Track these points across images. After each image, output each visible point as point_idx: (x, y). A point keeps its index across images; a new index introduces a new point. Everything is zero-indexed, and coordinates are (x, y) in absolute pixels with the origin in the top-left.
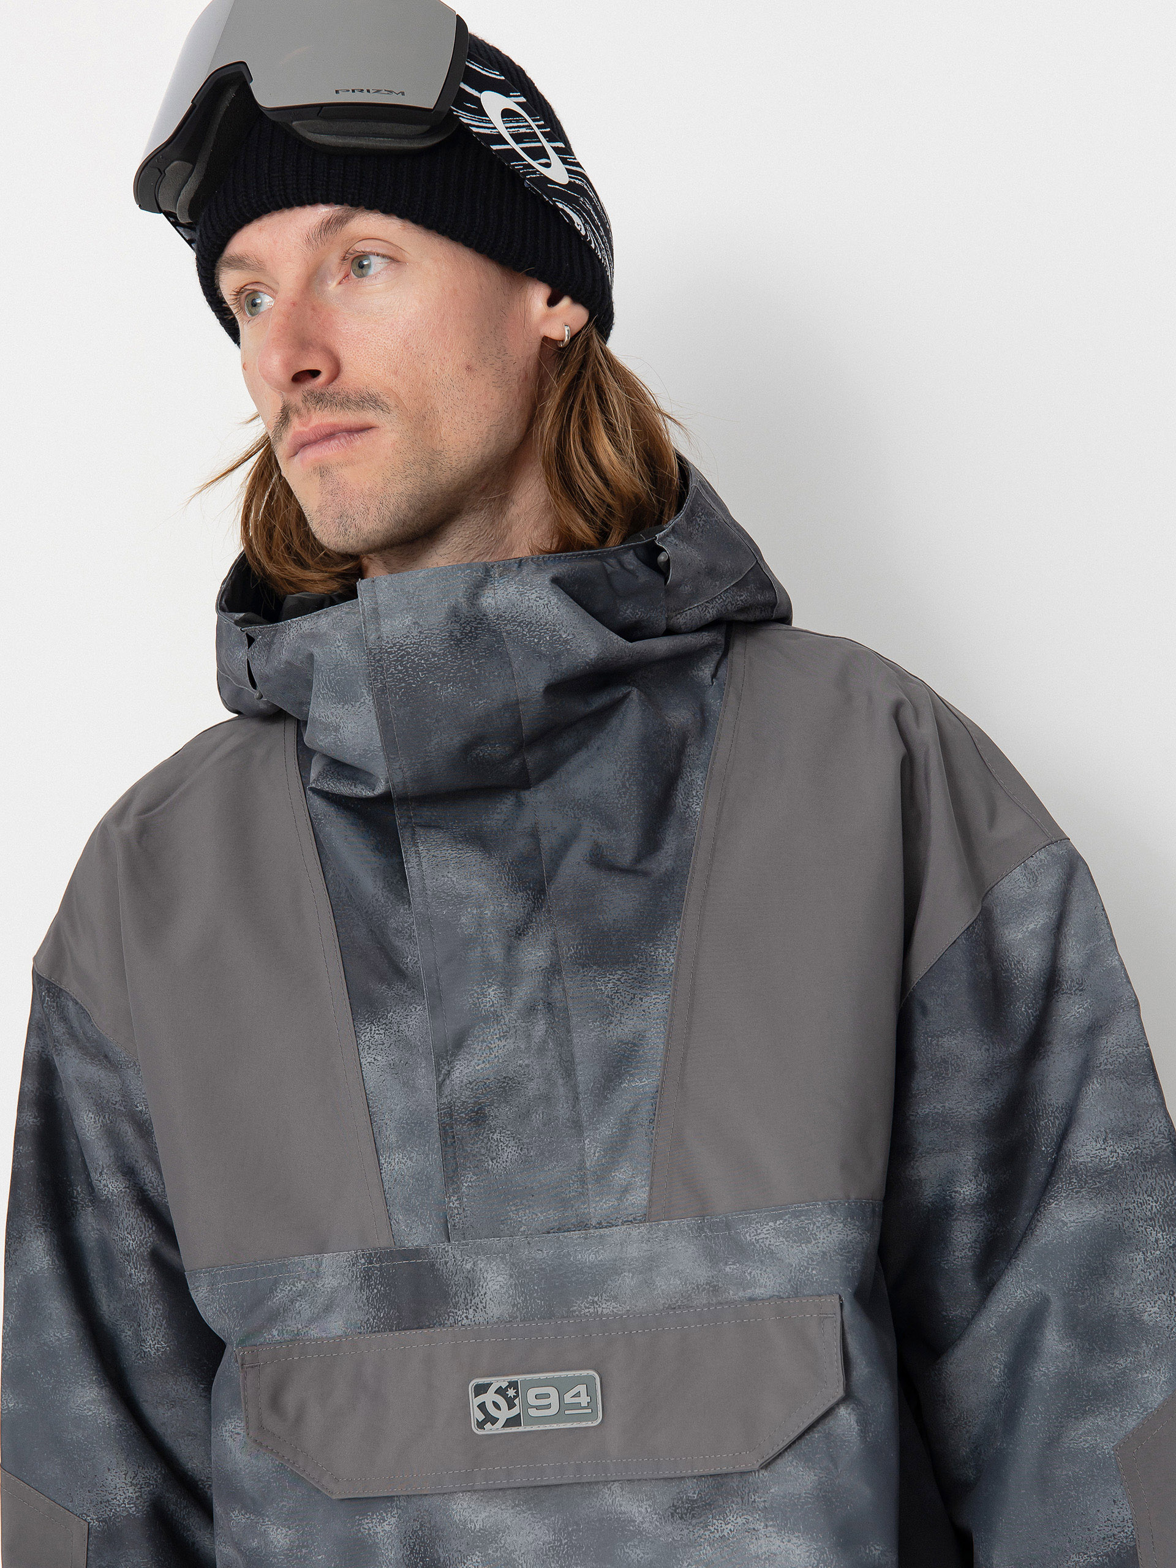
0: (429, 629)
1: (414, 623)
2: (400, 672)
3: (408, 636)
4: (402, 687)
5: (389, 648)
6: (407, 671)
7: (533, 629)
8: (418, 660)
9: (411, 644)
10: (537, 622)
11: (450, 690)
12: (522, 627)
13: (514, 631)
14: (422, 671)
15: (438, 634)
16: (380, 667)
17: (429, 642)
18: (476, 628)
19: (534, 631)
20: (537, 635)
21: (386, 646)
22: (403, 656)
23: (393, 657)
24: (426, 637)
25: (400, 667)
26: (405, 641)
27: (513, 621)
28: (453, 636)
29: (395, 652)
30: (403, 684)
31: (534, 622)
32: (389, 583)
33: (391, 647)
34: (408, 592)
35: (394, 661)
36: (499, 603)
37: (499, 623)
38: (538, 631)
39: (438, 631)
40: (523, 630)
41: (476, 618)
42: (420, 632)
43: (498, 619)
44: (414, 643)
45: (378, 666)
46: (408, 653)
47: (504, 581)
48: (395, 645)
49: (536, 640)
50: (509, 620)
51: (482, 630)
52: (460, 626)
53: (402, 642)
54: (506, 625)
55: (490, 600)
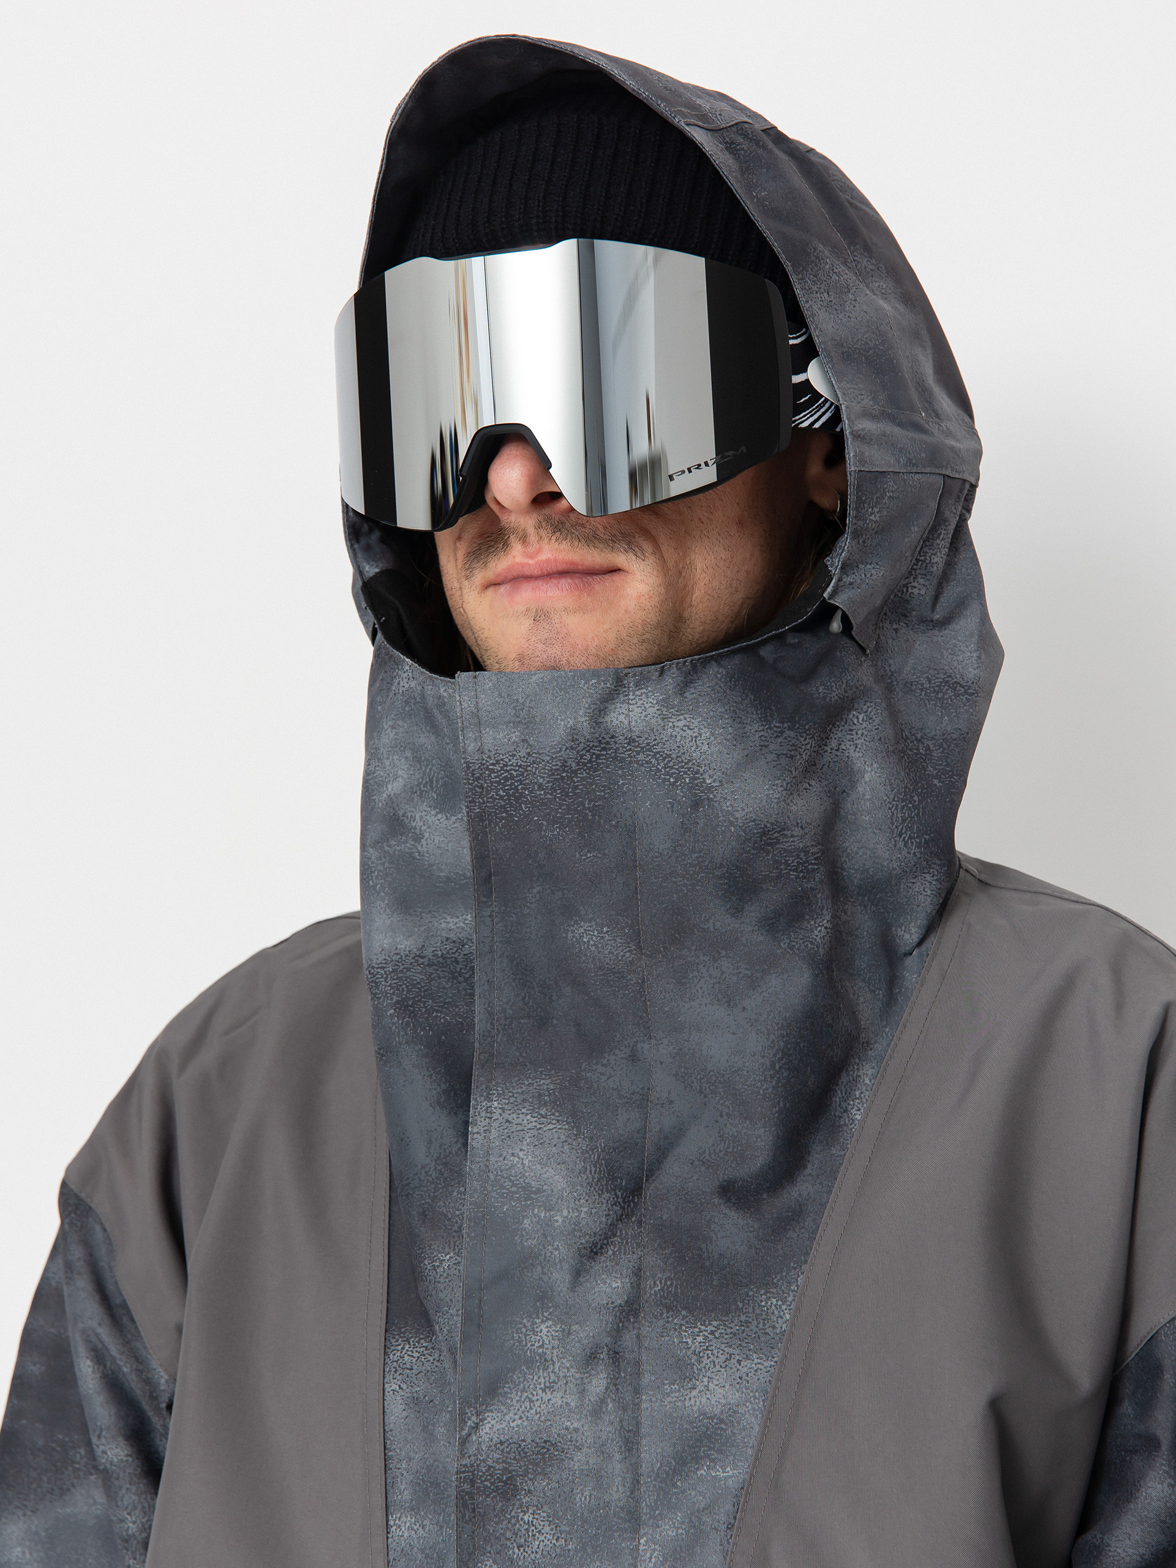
0: (538, 753)
1: (523, 741)
2: (502, 797)
3: (514, 755)
4: (503, 818)
5: (491, 764)
6: (509, 799)
7: (671, 764)
8: (522, 789)
9: (517, 765)
10: (677, 757)
11: (556, 833)
12: (657, 760)
13: (647, 762)
14: (525, 803)
15: (548, 762)
16: (479, 787)
17: (536, 769)
18: (598, 757)
19: (672, 768)
20: (675, 773)
21: (487, 761)
22: (506, 779)
23: (496, 777)
24: (534, 762)
25: (501, 793)
26: (510, 760)
27: (649, 750)
28: (566, 766)
29: (498, 771)
30: (504, 815)
31: (674, 756)
32: (494, 685)
33: (493, 764)
34: (517, 700)
35: (496, 782)
36: (633, 724)
37: (630, 750)
38: (677, 769)
39: (548, 758)
40: (658, 764)
41: (600, 742)
42: (528, 754)
43: (629, 744)
44: (520, 766)
45: (476, 786)
46: (512, 777)
47: (642, 694)
48: (498, 762)
49: (672, 780)
50: (642, 748)
51: (607, 759)
52: (578, 752)
53: (507, 760)
54: (638, 753)
55: (622, 718)
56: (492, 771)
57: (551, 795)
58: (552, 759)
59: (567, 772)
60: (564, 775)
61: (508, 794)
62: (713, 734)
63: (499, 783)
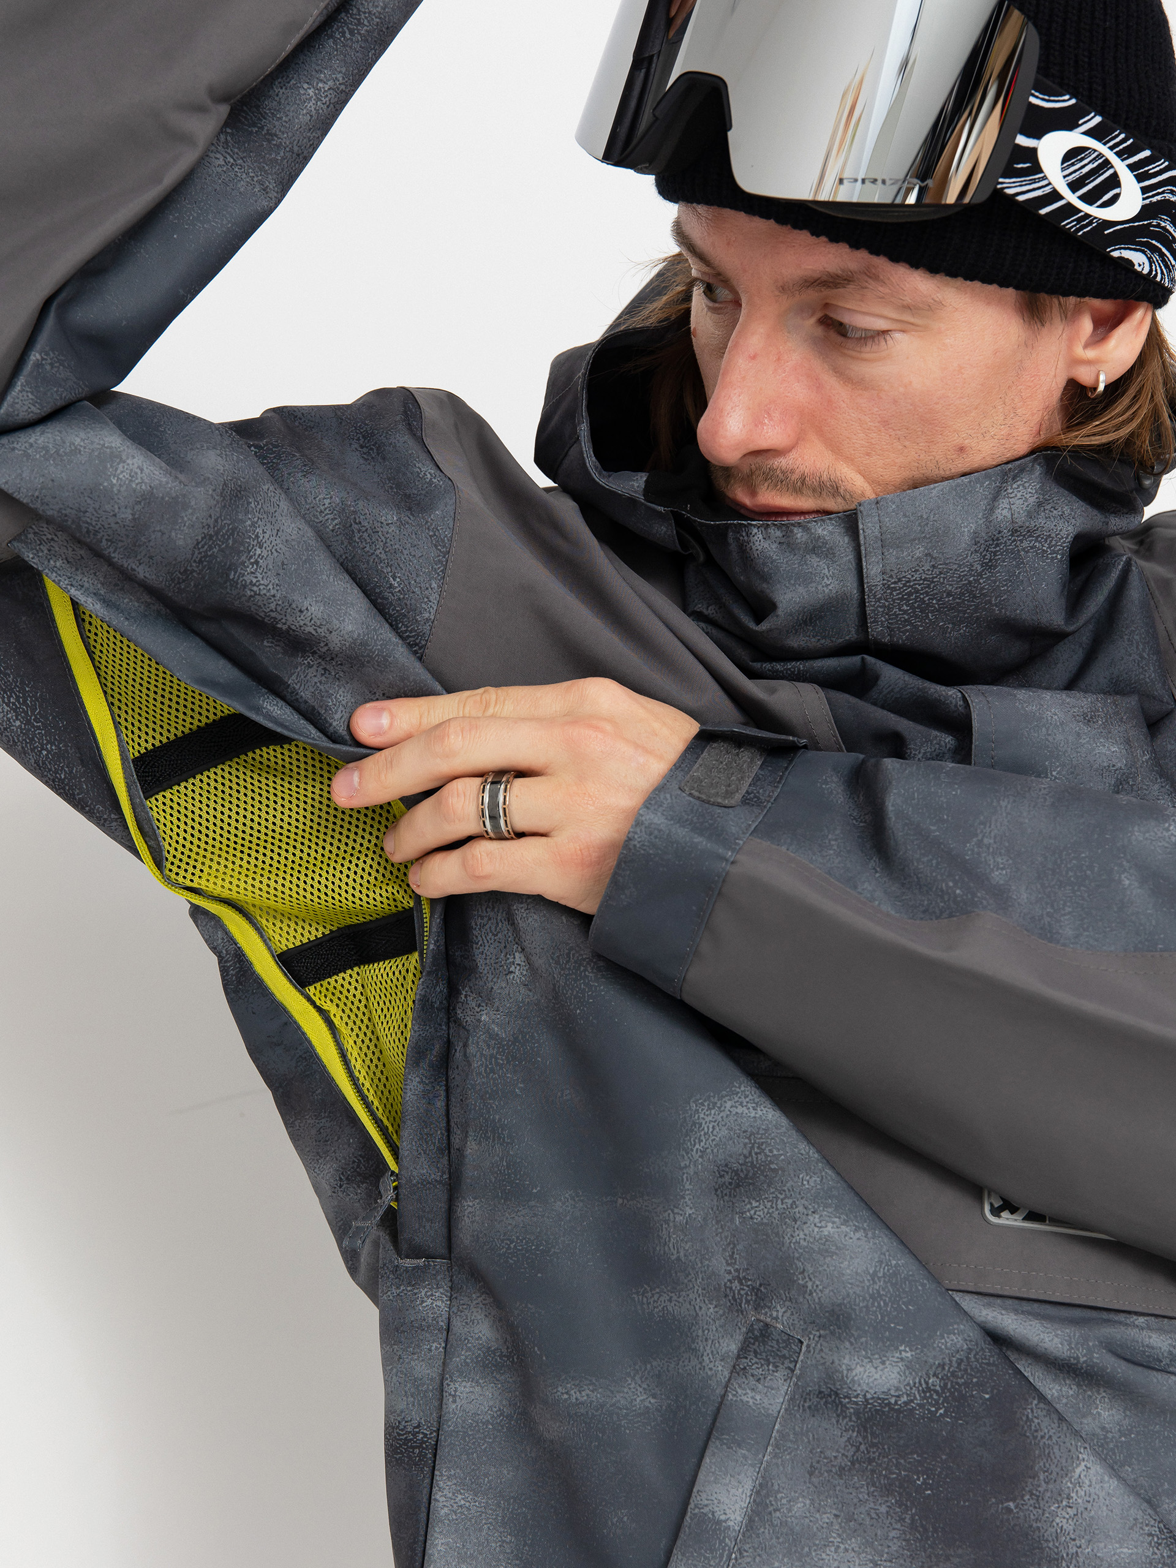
0: (945, 564)
1: (926, 555)
2: (905, 612)
3: (916, 571)
4: (907, 631)
5: (893, 583)
6: (914, 612)
7: (1054, 543)
8: (929, 599)
9: (921, 579)
10: (1056, 535)
12: (1040, 542)
13: (1032, 548)
14: (932, 612)
15: (956, 570)
16: (881, 607)
17: (944, 578)
18: (995, 553)
19: (1056, 545)
20: (1060, 550)
21: (888, 581)
22: (910, 594)
23: (898, 594)
24: (941, 573)
25: (905, 607)
26: (913, 576)
27: (1030, 536)
28: (973, 570)
29: (900, 588)
30: (908, 627)
31: (1053, 535)
32: (897, 506)
33: (895, 583)
34: (922, 516)
35: (898, 599)
36: (1016, 516)
37: (1015, 540)
38: (1061, 546)
39: (955, 567)
40: (1043, 546)
41: (993, 540)
42: (933, 566)
43: (1012, 535)
44: (925, 580)
45: (878, 606)
46: (917, 591)
47: (1019, 486)
48: (900, 580)
49: (1059, 557)
50: (1024, 536)
51: (1002, 555)
52: (981, 553)
53: (909, 576)
54: (1021, 541)
55: (1005, 512)
56: (894, 589)
57: (960, 598)
58: (960, 566)
59: (974, 576)
60: (971, 579)
61: (912, 607)
62: (1072, 510)
63: (902, 599)
